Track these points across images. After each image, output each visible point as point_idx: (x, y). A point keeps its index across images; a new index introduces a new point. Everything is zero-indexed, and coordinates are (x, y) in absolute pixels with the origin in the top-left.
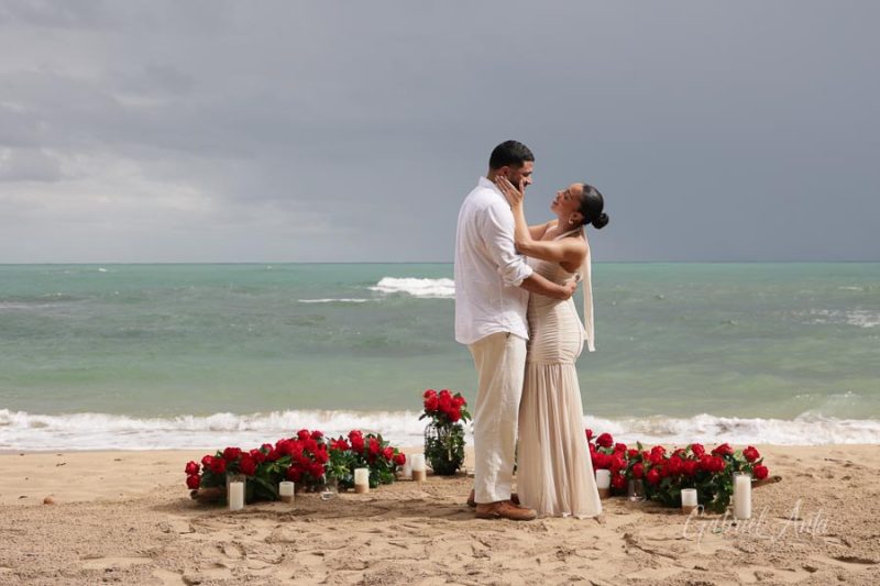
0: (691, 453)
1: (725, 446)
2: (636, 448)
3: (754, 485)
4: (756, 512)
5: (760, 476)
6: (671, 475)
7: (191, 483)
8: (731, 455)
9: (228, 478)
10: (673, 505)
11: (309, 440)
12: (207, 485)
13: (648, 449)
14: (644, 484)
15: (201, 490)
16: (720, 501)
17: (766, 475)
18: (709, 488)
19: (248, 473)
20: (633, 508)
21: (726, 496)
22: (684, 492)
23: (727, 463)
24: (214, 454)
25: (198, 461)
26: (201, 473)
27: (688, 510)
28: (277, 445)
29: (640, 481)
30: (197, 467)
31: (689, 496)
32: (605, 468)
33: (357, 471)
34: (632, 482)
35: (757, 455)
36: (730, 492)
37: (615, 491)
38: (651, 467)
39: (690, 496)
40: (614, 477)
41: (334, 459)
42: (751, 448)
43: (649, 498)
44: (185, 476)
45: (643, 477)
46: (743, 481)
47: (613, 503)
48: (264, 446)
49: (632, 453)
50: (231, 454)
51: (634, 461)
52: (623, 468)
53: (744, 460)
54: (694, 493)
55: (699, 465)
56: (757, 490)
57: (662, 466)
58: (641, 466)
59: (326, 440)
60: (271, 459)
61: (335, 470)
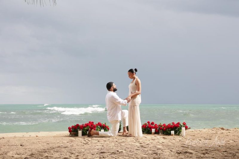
0: (172, 124)
1: (179, 122)
4: (186, 135)
5: (186, 128)
6: (168, 128)
7: (70, 131)
8: (180, 125)
10: (170, 134)
11: (91, 123)
13: (162, 124)
14: (163, 131)
15: (72, 133)
16: (179, 133)
18: (176, 131)
19: (82, 128)
20: (161, 135)
24: (74, 125)
26: (71, 129)
27: (172, 135)
28: (85, 124)
29: (162, 130)
30: (71, 128)
31: (173, 132)
32: (154, 128)
34: (160, 131)
35: (185, 124)
36: (181, 131)
37: (157, 133)
38: (164, 127)
40: (155, 131)
41: (97, 127)
42: (184, 123)
43: (163, 134)
44: (68, 130)
45: (162, 129)
46: (183, 128)
47: (156, 135)
48: (83, 124)
49: (159, 125)
50: (78, 125)
51: (160, 127)
52: (158, 128)
53: (183, 125)
54: (173, 131)
55: (174, 126)
56: (186, 131)
57: (166, 127)
58: (162, 127)
59: (95, 124)
60: (85, 127)
61: (97, 130)
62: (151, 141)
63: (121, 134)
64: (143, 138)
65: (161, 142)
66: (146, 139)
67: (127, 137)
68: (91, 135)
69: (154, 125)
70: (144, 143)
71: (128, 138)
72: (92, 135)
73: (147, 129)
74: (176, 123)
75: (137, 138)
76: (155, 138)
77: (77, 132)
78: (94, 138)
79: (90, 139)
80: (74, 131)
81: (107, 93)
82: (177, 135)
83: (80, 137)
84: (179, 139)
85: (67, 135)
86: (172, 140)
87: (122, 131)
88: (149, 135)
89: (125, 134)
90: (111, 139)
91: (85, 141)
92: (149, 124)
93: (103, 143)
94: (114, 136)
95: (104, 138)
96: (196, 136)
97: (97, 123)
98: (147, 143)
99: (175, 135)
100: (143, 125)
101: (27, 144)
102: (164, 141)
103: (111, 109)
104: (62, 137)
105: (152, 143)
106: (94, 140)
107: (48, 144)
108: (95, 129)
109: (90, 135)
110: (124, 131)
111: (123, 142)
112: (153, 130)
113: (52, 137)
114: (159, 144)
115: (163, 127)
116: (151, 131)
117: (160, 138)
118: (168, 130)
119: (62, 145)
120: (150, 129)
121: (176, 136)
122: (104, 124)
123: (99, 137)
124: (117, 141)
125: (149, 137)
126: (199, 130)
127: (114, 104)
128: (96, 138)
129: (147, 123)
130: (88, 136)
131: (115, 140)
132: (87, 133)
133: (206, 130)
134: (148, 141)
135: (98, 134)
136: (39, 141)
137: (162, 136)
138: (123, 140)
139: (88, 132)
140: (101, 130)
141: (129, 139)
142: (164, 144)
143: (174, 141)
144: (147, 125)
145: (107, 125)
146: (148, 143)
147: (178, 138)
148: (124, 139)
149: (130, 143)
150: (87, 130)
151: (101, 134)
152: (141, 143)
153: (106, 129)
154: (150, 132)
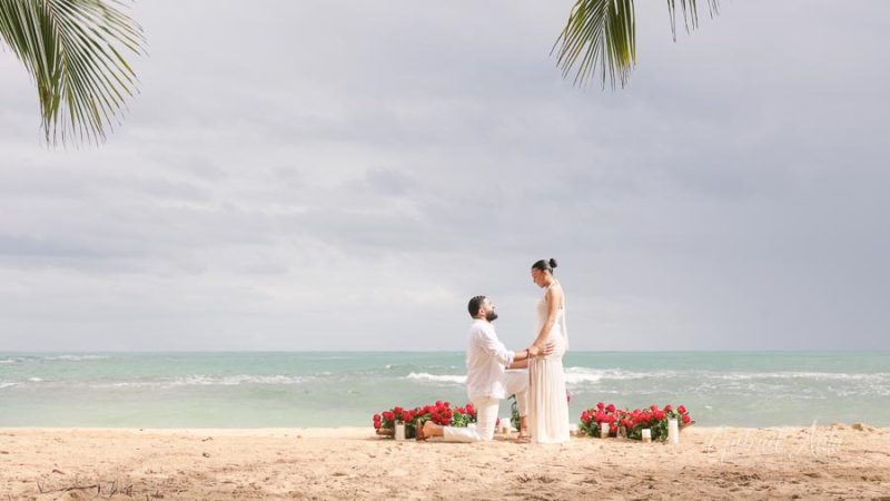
0: (650, 411)
1: (670, 406)
3: (680, 427)
7: (377, 426)
8: (671, 412)
9: (396, 422)
10: (639, 438)
11: (442, 406)
12: (384, 427)
14: (626, 430)
15: (381, 430)
16: (663, 436)
18: (657, 428)
20: (620, 440)
21: (666, 433)
22: (643, 431)
24: (388, 411)
25: (380, 414)
26: (381, 420)
27: (646, 440)
28: (424, 408)
29: (624, 428)
30: (380, 418)
32: (607, 422)
34: (619, 429)
35: (685, 411)
37: (612, 434)
39: (646, 433)
40: (610, 428)
41: (456, 415)
42: (681, 407)
43: (628, 435)
44: (373, 422)
45: (625, 425)
46: (673, 424)
48: (416, 410)
49: (622, 414)
50: (398, 411)
51: (623, 417)
52: (616, 421)
53: (675, 412)
54: (649, 431)
55: (654, 417)
56: (681, 431)
57: (635, 418)
58: (625, 419)
60: (420, 415)
68: (424, 436)
69: (613, 413)
74: (661, 408)
77: (394, 428)
85: (369, 436)
92: (600, 411)
97: (462, 407)
99: (652, 441)
100: (585, 413)
109: (422, 438)
110: (523, 427)
112: (605, 428)
115: (630, 417)
116: (601, 428)
121: (654, 443)
129: (595, 407)
130: (417, 440)
135: (441, 433)
144: (594, 414)
151: (449, 432)
154: (597, 431)
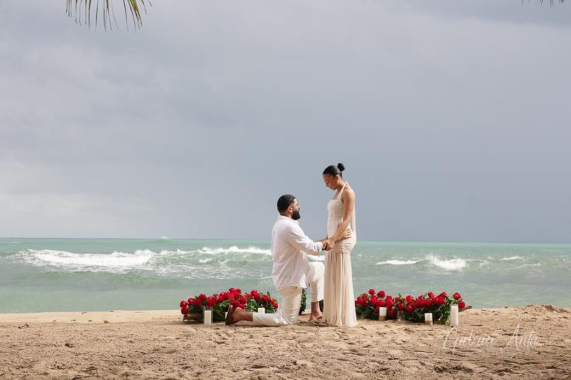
0: (427, 297)
1: (444, 293)
2: (398, 296)
3: (459, 311)
4: (461, 324)
5: (462, 306)
6: (419, 307)
7: (183, 312)
8: (447, 298)
9: (204, 309)
10: (421, 321)
11: (235, 293)
12: (191, 313)
13: (404, 296)
14: (405, 313)
15: (189, 315)
16: (443, 318)
17: (464, 306)
18: (437, 313)
19: (212, 305)
20: (400, 323)
21: (446, 316)
22: (426, 315)
23: (445, 300)
24: (194, 297)
25: (186, 301)
26: (187, 306)
27: (428, 323)
28: (221, 295)
29: (402, 312)
30: (186, 304)
31: (429, 316)
32: (384, 306)
33: (259, 309)
34: (398, 312)
35: (460, 297)
36: (448, 314)
37: (391, 317)
38: (408, 305)
40: (388, 312)
41: (249, 302)
42: (457, 294)
43: (407, 320)
44: (181, 308)
45: (403, 309)
46: (455, 308)
47: (389, 323)
48: (215, 295)
49: (397, 299)
50: (202, 298)
51: (399, 302)
52: (393, 306)
53: (453, 299)
54: (431, 314)
55: (433, 302)
56: (461, 313)
57: (413, 304)
58: (402, 305)
59: (243, 294)
60: (220, 301)
61: (249, 308)
62: (376, 338)
63: (306, 319)
64: (356, 329)
65: (399, 341)
66: (364, 332)
67: (320, 326)
68: (235, 320)
69: (385, 298)
70: (359, 342)
71: (322, 329)
72: (236, 322)
73: (367, 308)
74: (436, 294)
75: (342, 330)
76: (387, 330)
77: (201, 313)
78: (242, 329)
79: (231, 331)
80: (193, 311)
81: (277, 219)
82: (438, 323)
83: (207, 326)
84: (442, 334)
85: (177, 320)
86: (427, 335)
87: (308, 311)
88: (372, 322)
89: (315, 319)
90: (280, 331)
91: (220, 335)
92: (373, 297)
93: (261, 341)
94: (290, 324)
95: (264, 329)
96: (485, 326)
97: (249, 293)
98: (366, 344)
99: (434, 323)
100: (358, 298)
101: (82, 342)
102: (407, 337)
103: (284, 260)
104: (166, 324)
105: (377, 343)
106: (240, 332)
107: (131, 342)
108: (243, 308)
109: (231, 322)
110: (314, 312)
111: (309, 340)
112: (383, 311)
113: (143, 325)
114: (394, 345)
115: (406, 303)
116: (378, 312)
117: (399, 329)
118: (418, 312)
119: (163, 345)
120: (375, 308)
121: (436, 326)
122: (266, 294)
123: (252, 326)
124: (294, 338)
125: (372, 326)
126: (492, 310)
127: (291, 248)
128: (246, 330)
129: (367, 293)
130: (226, 324)
131: (291, 334)
132: (224, 315)
133: (511, 309)
134: (369, 337)
135: (250, 318)
136: (111, 333)
137: (403, 326)
138: (310, 334)
139: (226, 313)
140: (257, 308)
141: (324, 332)
142: (405, 345)
143: (430, 338)
144: (367, 299)
145: (272, 296)
146: (369, 342)
147: (440, 331)
148: (310, 332)
149: (327, 342)
150: (226, 309)
151: (258, 318)
152: (350, 344)
153: (269, 306)
154: (375, 314)
